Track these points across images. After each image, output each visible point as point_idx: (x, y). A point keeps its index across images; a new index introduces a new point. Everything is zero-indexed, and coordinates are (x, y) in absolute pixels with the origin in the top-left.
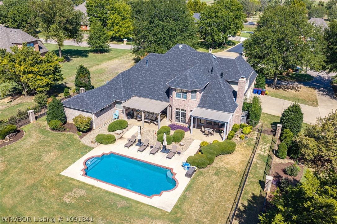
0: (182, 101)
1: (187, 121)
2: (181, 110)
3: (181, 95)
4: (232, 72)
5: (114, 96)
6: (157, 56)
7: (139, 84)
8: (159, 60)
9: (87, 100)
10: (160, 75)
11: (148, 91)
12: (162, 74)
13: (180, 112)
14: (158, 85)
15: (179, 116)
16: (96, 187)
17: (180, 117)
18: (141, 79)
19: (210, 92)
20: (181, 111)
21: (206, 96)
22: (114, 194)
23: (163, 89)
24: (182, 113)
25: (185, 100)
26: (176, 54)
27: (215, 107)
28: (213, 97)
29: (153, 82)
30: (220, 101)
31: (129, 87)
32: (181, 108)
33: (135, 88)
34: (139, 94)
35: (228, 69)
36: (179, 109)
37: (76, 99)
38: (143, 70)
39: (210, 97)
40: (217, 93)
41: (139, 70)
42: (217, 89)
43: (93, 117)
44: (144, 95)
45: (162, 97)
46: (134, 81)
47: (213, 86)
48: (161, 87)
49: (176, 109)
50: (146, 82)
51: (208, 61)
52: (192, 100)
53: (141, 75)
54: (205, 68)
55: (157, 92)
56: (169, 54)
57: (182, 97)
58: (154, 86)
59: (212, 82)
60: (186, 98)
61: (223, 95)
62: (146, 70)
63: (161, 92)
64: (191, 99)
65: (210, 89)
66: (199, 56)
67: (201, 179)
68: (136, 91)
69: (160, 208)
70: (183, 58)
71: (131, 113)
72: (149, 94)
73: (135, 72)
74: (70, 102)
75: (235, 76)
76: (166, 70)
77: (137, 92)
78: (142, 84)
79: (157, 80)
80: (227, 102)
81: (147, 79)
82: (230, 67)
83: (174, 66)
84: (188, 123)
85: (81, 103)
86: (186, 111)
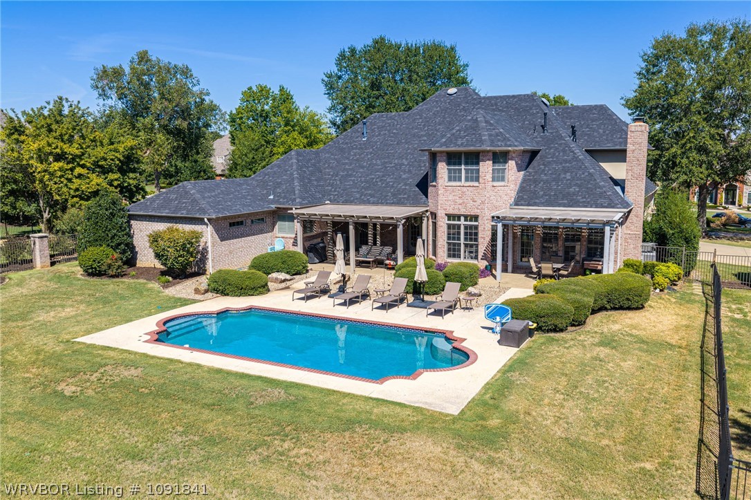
0: (465, 189)
1: (482, 249)
2: (462, 218)
3: (463, 172)
4: (601, 131)
5: (272, 197)
6: (391, 118)
7: (342, 176)
8: (397, 124)
9: (194, 194)
10: (400, 153)
11: (367, 189)
12: (403, 150)
13: (459, 226)
14: (393, 174)
15: (459, 239)
16: (182, 363)
17: (462, 241)
18: (347, 167)
19: (544, 170)
20: (462, 222)
21: (536, 182)
22: (243, 376)
23: (408, 179)
24: (466, 227)
25: (476, 184)
26: (440, 107)
27: (566, 202)
28: (557, 180)
29: (382, 168)
30: (579, 186)
31: (315, 183)
32: (463, 212)
33: (332, 185)
34: (342, 197)
35: (588, 125)
36: (459, 217)
37: (164, 195)
38: (353, 149)
39: (546, 182)
40: (565, 171)
41: (342, 150)
42: (566, 161)
43: (208, 234)
44: (357, 199)
45: (405, 196)
46: (329, 172)
47: (551, 157)
48: (404, 176)
49: (450, 217)
50: (361, 170)
51: (531, 109)
52: (495, 184)
53: (348, 159)
54: (523, 124)
55: (392, 187)
56: (421, 110)
57: (467, 180)
58: (383, 176)
59: (547, 149)
60: (477, 179)
61: (583, 173)
62: (362, 148)
63: (403, 187)
64: (493, 180)
65: (544, 164)
66: (505, 102)
67: (555, 349)
68: (335, 191)
69: (416, 405)
70: (460, 112)
71: (318, 247)
72: (370, 195)
73: (332, 154)
74: (148, 204)
75: (610, 138)
76: (414, 141)
77: (336, 193)
78: (351, 176)
79: (391, 164)
80: (599, 188)
81: (365, 164)
82: (592, 122)
83: (437, 130)
84: (485, 258)
85: (176, 202)
86: (480, 219)
